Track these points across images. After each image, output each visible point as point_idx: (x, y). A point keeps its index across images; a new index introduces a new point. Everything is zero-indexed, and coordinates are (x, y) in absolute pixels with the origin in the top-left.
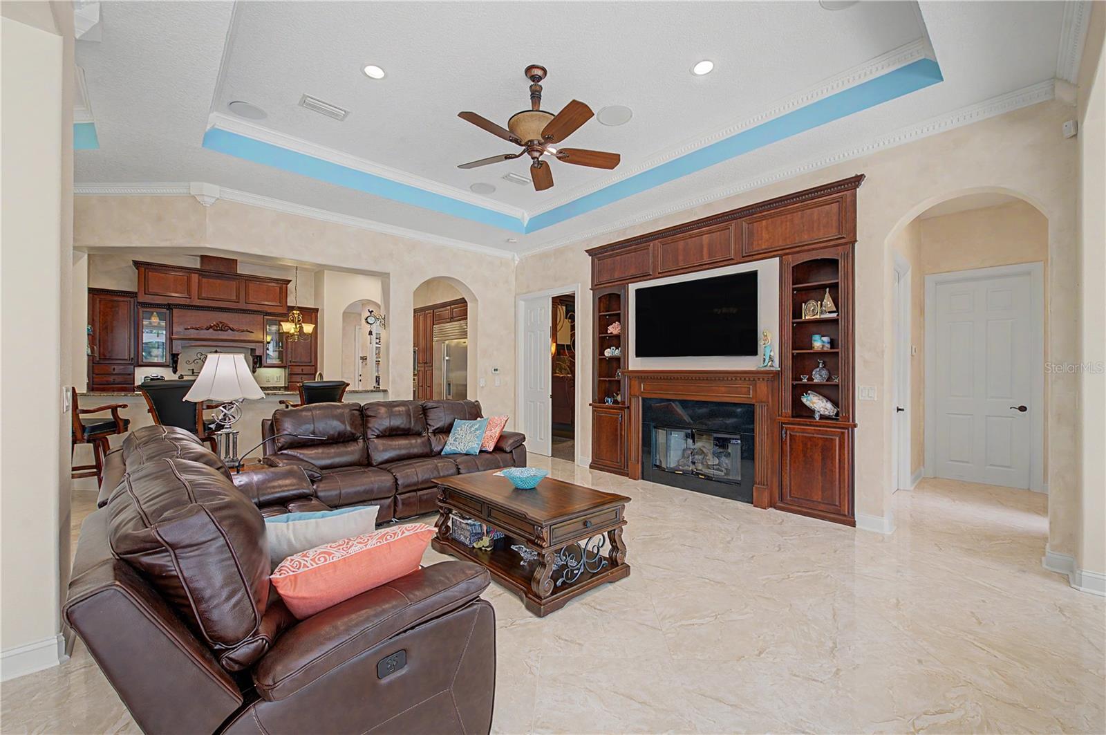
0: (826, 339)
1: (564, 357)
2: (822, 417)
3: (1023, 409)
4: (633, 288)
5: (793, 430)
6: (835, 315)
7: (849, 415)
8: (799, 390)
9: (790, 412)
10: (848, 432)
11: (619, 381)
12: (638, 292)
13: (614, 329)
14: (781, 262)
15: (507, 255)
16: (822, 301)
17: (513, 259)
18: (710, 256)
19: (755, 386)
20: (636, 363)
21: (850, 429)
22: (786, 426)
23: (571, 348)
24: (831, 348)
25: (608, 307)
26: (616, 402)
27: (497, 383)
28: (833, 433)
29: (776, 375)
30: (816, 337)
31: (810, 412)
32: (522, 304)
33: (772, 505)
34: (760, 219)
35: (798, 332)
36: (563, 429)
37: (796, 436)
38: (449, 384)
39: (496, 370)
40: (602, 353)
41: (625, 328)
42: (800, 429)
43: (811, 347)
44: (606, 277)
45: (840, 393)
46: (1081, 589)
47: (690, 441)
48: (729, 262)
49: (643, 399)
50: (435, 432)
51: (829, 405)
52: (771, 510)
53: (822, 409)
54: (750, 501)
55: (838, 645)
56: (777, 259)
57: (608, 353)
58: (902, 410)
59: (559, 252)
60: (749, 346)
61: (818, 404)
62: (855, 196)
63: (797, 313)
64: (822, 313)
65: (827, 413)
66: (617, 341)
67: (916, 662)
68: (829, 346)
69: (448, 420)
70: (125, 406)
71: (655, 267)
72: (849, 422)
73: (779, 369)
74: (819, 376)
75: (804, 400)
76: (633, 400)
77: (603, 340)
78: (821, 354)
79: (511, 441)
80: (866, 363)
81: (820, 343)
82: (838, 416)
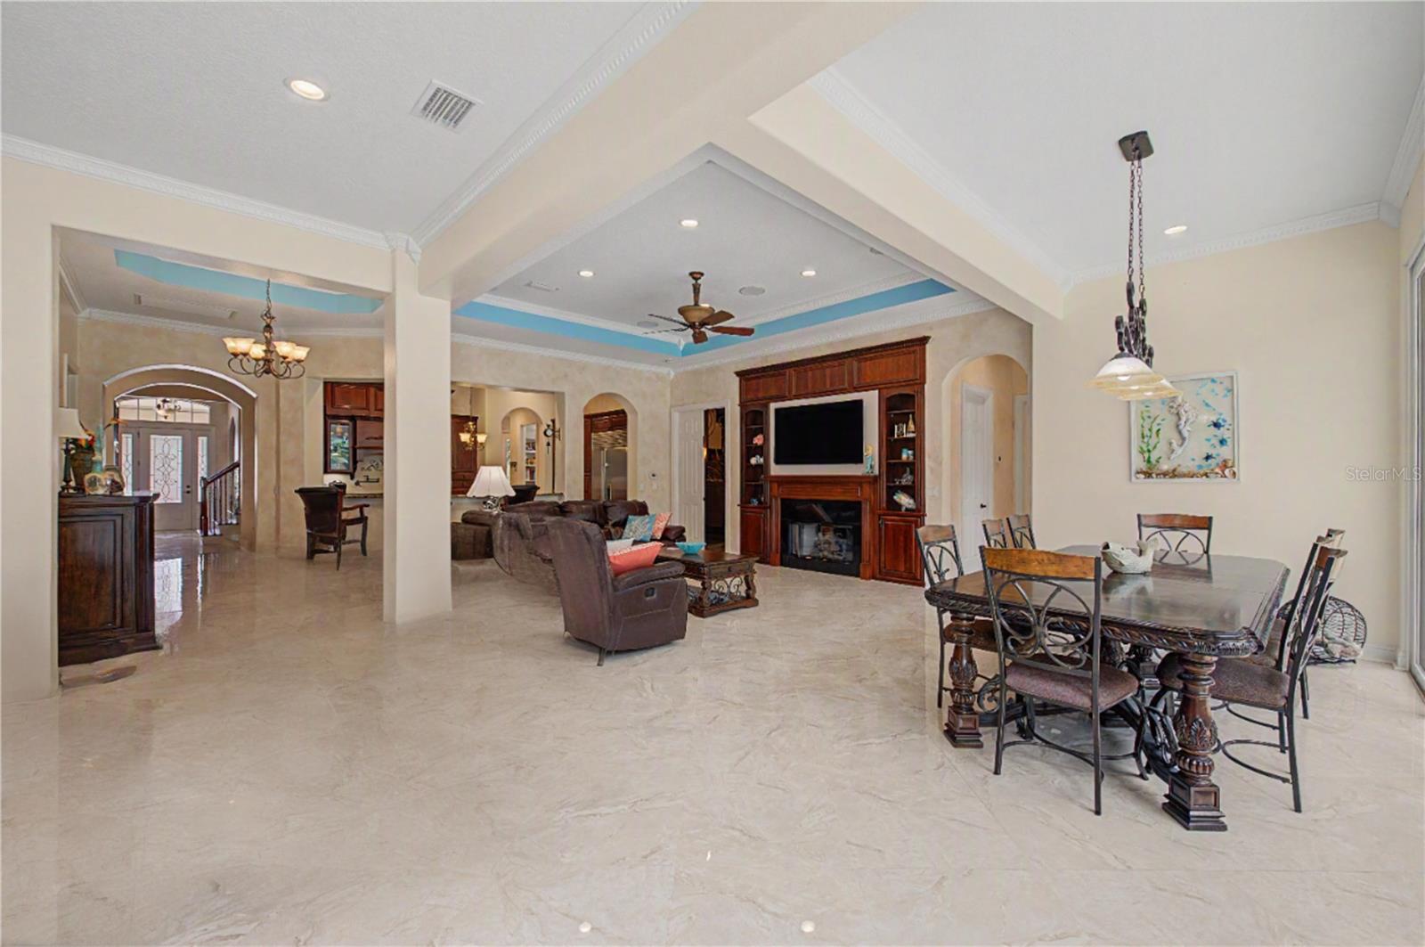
0: (910, 452)
1: (715, 463)
2: (907, 510)
4: (773, 406)
5: (887, 520)
6: (915, 434)
7: (922, 508)
8: (892, 491)
9: (885, 507)
11: (762, 485)
12: (777, 411)
13: (758, 440)
14: (879, 393)
15: (663, 370)
16: (907, 424)
17: (669, 374)
18: (831, 385)
19: (861, 488)
20: (776, 470)
21: (922, 518)
22: (883, 517)
23: (722, 453)
24: (913, 459)
25: (752, 420)
26: (760, 502)
27: (655, 487)
28: (911, 522)
29: (875, 479)
30: (905, 450)
31: (899, 506)
32: (676, 416)
33: (874, 577)
34: (866, 360)
35: (892, 446)
36: (715, 532)
37: (889, 524)
38: (609, 490)
39: (654, 475)
40: (748, 461)
41: (766, 439)
42: (892, 519)
43: (900, 458)
44: (751, 396)
45: (915, 491)
47: (820, 534)
48: (843, 391)
49: (782, 500)
50: (614, 525)
51: (911, 501)
52: (873, 581)
53: (907, 504)
54: (857, 575)
56: (877, 392)
57: (753, 461)
58: (985, 506)
59: (711, 371)
60: (857, 458)
61: (904, 500)
62: (924, 349)
63: (891, 432)
64: (908, 433)
65: (910, 506)
66: (760, 450)
68: (911, 458)
69: (623, 516)
70: (367, 506)
71: (790, 392)
72: (921, 512)
73: (878, 474)
74: (906, 479)
75: (895, 497)
76: (774, 500)
77: (748, 450)
78: (907, 464)
79: (674, 532)
80: (932, 470)
81: (907, 455)
82: (915, 506)
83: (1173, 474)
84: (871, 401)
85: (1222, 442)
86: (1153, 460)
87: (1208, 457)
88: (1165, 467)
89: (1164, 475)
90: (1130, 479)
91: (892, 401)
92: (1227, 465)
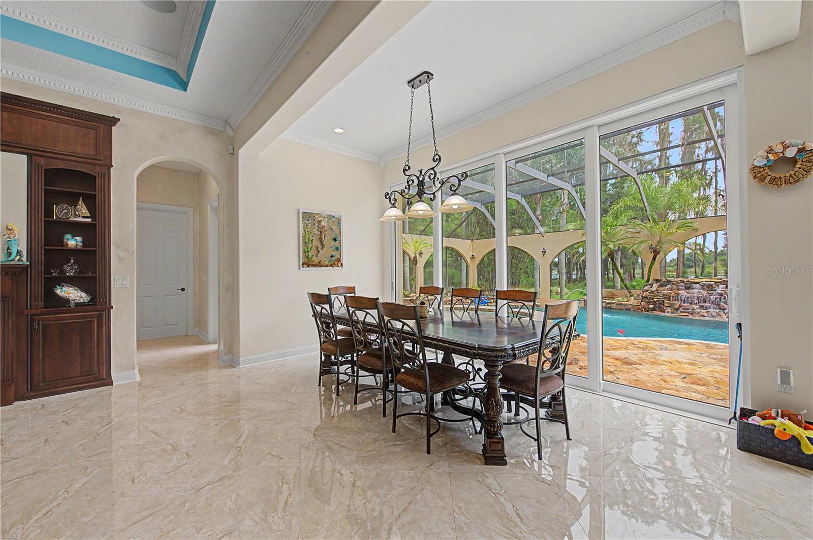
0: (79, 239)
2: (77, 305)
3: (183, 290)
5: (46, 320)
6: (90, 220)
7: (106, 300)
8: (51, 283)
9: (42, 304)
10: (106, 313)
14: (30, 161)
16: (76, 206)
21: (107, 311)
22: (37, 317)
28: (92, 316)
29: (24, 269)
31: (66, 301)
33: (17, 398)
37: (51, 324)
42: (54, 318)
46: (240, 367)
52: (18, 403)
53: (77, 298)
55: (174, 444)
61: (72, 294)
62: (111, 131)
63: (49, 212)
64: (76, 216)
65: (82, 301)
67: (215, 426)
68: (81, 244)
72: (106, 305)
73: (28, 263)
74: (70, 270)
75: (56, 291)
78: (74, 252)
80: (120, 260)
81: (73, 242)
82: (93, 301)
83: (319, 265)
85: (337, 248)
86: (310, 257)
87: (332, 257)
88: (316, 260)
89: (316, 266)
90: (299, 269)
91: (52, 176)
92: (339, 260)
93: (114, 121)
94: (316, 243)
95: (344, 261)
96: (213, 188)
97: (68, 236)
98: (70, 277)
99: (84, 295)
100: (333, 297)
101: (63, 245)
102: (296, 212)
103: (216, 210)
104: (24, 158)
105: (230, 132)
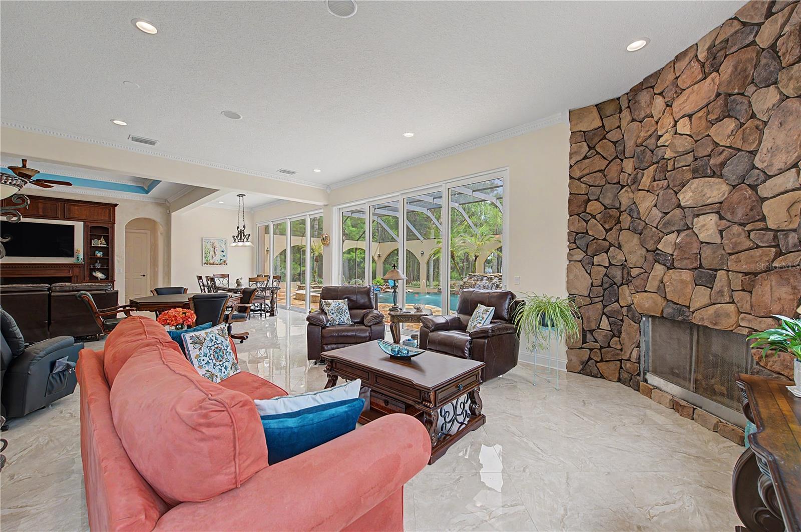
0: (101, 253)
2: (101, 279)
3: (144, 276)
6: (106, 245)
7: (113, 278)
8: (91, 271)
9: (89, 279)
14: (84, 224)
16: (100, 240)
18: (45, 213)
24: (103, 256)
29: (81, 265)
31: (97, 278)
35: (90, 250)
45: (108, 271)
48: (56, 218)
53: (101, 277)
60: (70, 253)
61: (99, 275)
62: (114, 209)
63: (90, 243)
64: (101, 244)
72: (112, 281)
73: (83, 263)
74: (99, 266)
75: (94, 274)
78: (99, 258)
80: (118, 262)
81: (99, 254)
82: (107, 278)
83: (213, 264)
84: (79, 227)
85: (224, 256)
86: (208, 260)
87: (221, 260)
88: (212, 262)
89: (211, 264)
90: (202, 265)
91: (93, 228)
92: (225, 262)
93: (116, 205)
94: (212, 253)
95: (228, 262)
96: (161, 229)
97: (97, 252)
98: (98, 269)
99: (103, 276)
100: (216, 279)
101: (95, 256)
102: (201, 239)
103: (161, 234)
104: (83, 222)
105: (168, 204)
